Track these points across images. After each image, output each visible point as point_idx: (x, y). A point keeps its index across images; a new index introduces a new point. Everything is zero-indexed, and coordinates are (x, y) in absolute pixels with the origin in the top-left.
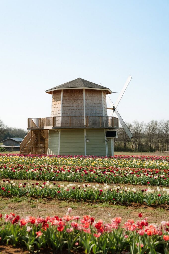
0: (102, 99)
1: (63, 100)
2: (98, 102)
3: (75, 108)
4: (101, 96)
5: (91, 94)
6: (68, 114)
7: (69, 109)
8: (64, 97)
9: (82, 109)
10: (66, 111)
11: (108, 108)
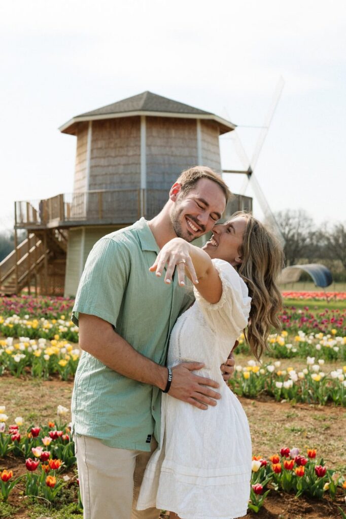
0: (196, 143)
1: (92, 151)
2: (186, 152)
3: (121, 169)
4: (195, 134)
5: (164, 131)
6: (104, 186)
7: (104, 173)
8: (94, 141)
9: (136, 173)
10: (99, 179)
11: (225, 171)
